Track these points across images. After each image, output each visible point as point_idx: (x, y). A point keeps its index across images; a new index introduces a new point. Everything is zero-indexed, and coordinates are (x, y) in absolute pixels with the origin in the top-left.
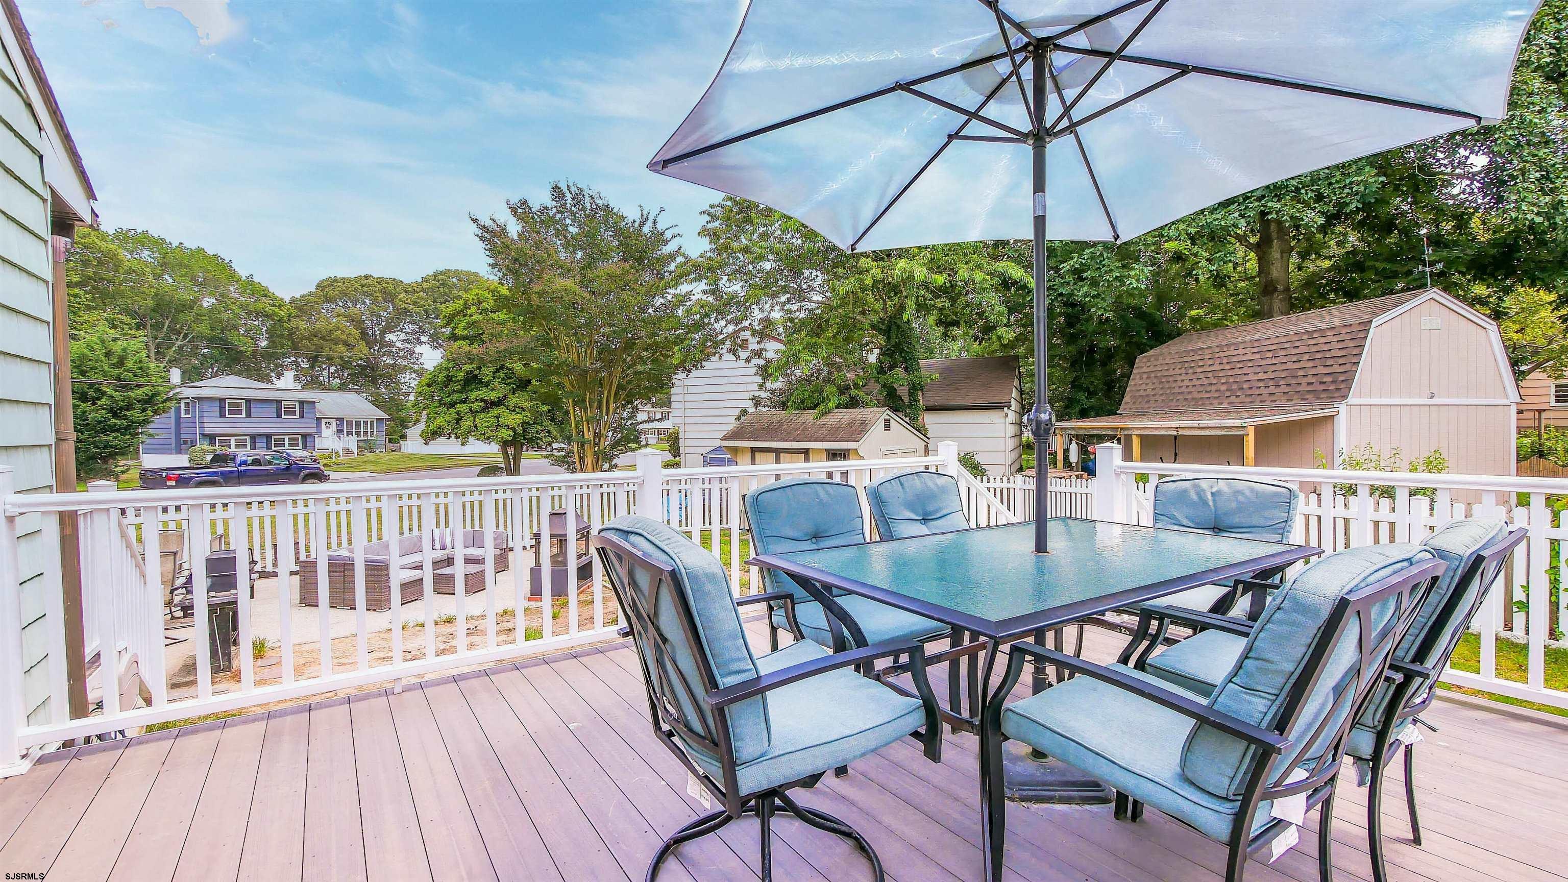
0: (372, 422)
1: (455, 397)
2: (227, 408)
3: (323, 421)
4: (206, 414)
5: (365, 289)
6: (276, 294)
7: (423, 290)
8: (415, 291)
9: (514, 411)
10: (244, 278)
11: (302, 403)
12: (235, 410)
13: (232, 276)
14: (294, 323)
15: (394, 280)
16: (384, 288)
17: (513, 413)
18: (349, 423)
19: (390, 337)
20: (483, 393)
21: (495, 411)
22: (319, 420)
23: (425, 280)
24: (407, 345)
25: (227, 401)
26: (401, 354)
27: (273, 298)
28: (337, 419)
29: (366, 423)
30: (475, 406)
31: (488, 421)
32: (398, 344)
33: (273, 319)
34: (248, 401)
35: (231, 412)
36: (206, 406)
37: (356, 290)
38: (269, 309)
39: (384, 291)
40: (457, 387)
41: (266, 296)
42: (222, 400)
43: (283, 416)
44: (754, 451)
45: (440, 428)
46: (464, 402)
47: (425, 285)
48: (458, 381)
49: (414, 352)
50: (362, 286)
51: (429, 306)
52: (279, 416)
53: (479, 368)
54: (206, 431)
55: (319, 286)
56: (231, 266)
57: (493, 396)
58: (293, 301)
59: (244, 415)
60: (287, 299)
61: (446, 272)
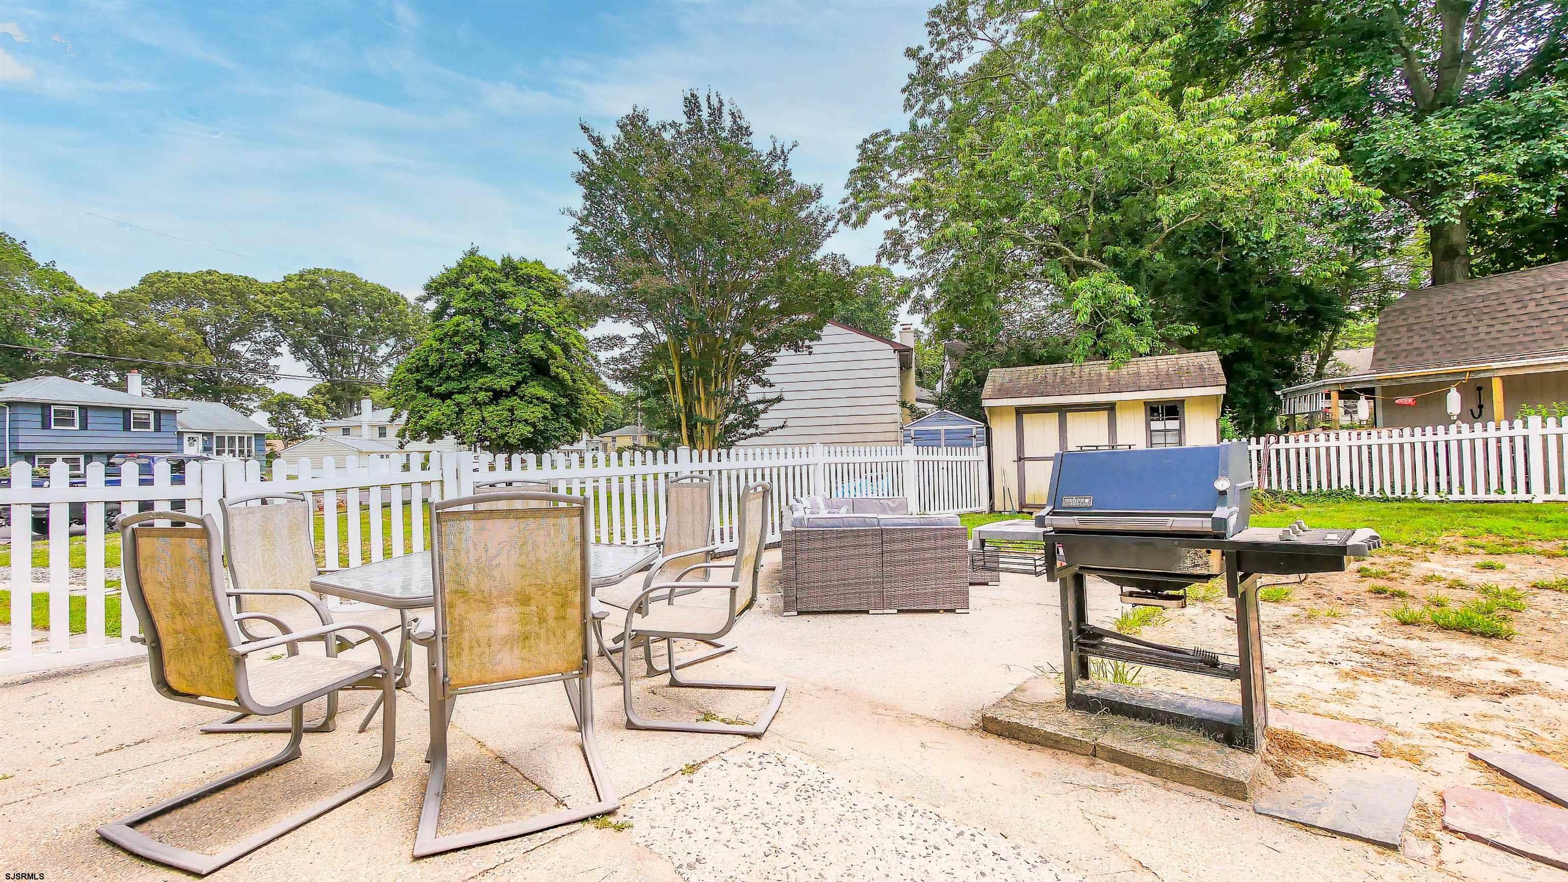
0: (249, 439)
1: (452, 385)
2: (53, 417)
3: (186, 437)
4: (21, 425)
5: (209, 286)
6: (85, 288)
7: (287, 289)
8: (274, 293)
9: (531, 403)
10: (42, 264)
11: (158, 412)
12: (64, 418)
13: (28, 264)
14: (110, 325)
15: (246, 278)
16: (234, 287)
17: (531, 406)
18: (220, 439)
19: (235, 346)
20: (487, 380)
21: (507, 403)
22: (180, 434)
23: (288, 279)
24: (259, 357)
25: (53, 408)
26: (252, 365)
27: (82, 293)
28: (204, 434)
29: (241, 439)
30: (482, 396)
31: (501, 415)
32: (248, 355)
33: (82, 318)
34: (84, 409)
35: (57, 422)
36: (23, 414)
37: (196, 287)
38: (77, 306)
39: (232, 291)
40: (454, 373)
41: (71, 289)
42: (45, 407)
43: (132, 429)
44: (1020, 412)
45: (437, 423)
46: (461, 392)
47: (291, 285)
48: (456, 365)
49: (267, 365)
50: (205, 282)
51: (297, 309)
52: (127, 428)
53: (482, 350)
54: (22, 447)
55: (144, 281)
56: (25, 249)
57: (504, 383)
58: (109, 298)
59: (77, 427)
60: (101, 294)
61: (317, 271)
